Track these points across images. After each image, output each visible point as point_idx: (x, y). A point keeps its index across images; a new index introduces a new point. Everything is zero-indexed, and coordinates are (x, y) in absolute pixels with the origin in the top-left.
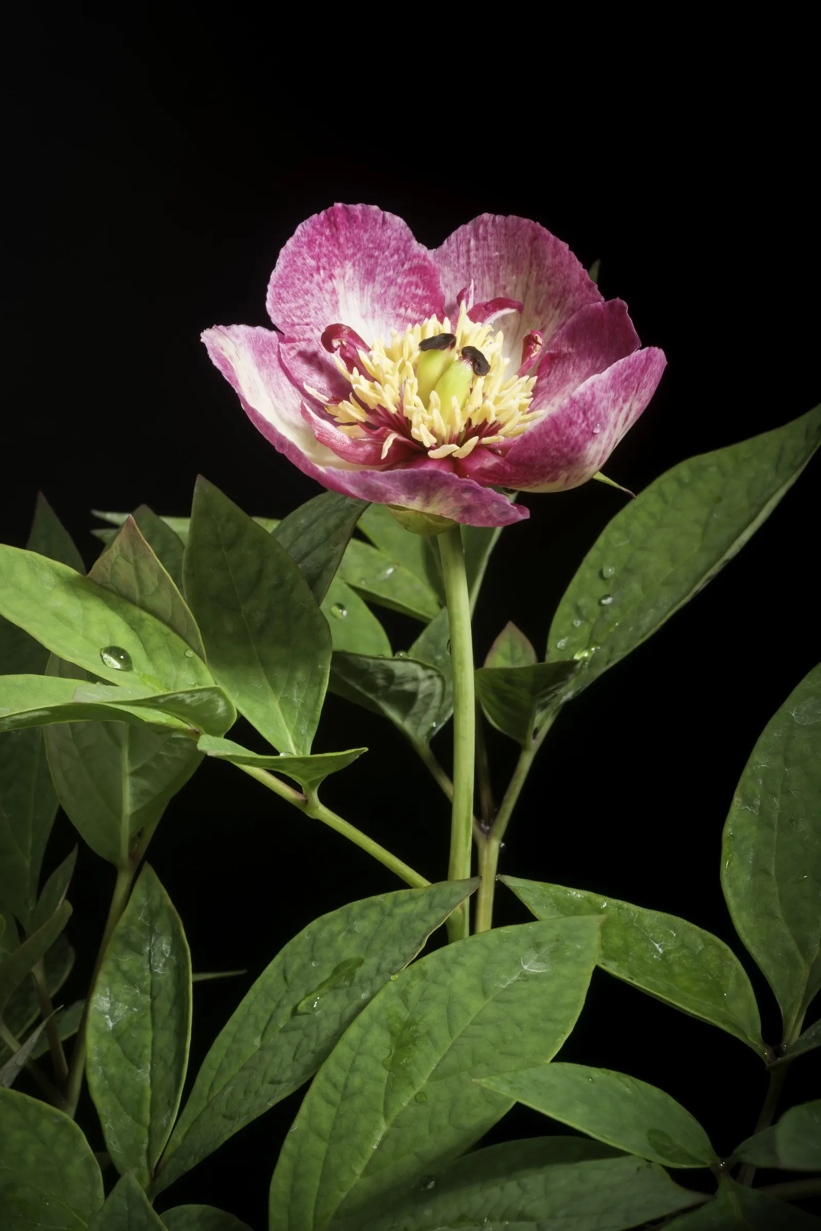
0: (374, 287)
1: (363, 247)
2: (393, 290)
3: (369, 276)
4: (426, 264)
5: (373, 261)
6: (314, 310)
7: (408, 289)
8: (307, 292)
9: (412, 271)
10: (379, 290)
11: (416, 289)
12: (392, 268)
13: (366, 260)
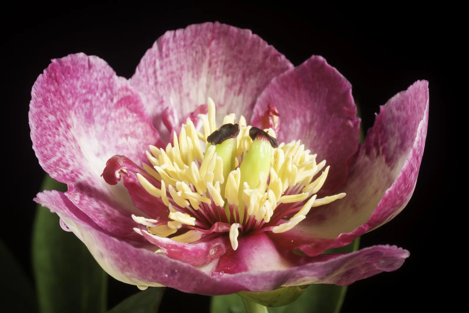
0: (95, 128)
1: (78, 95)
2: (111, 124)
3: (89, 119)
4: (129, 93)
5: (88, 104)
6: (70, 159)
7: (121, 121)
8: (59, 145)
9: (120, 103)
10: (100, 128)
11: (127, 118)
12: (104, 106)
13: (83, 105)
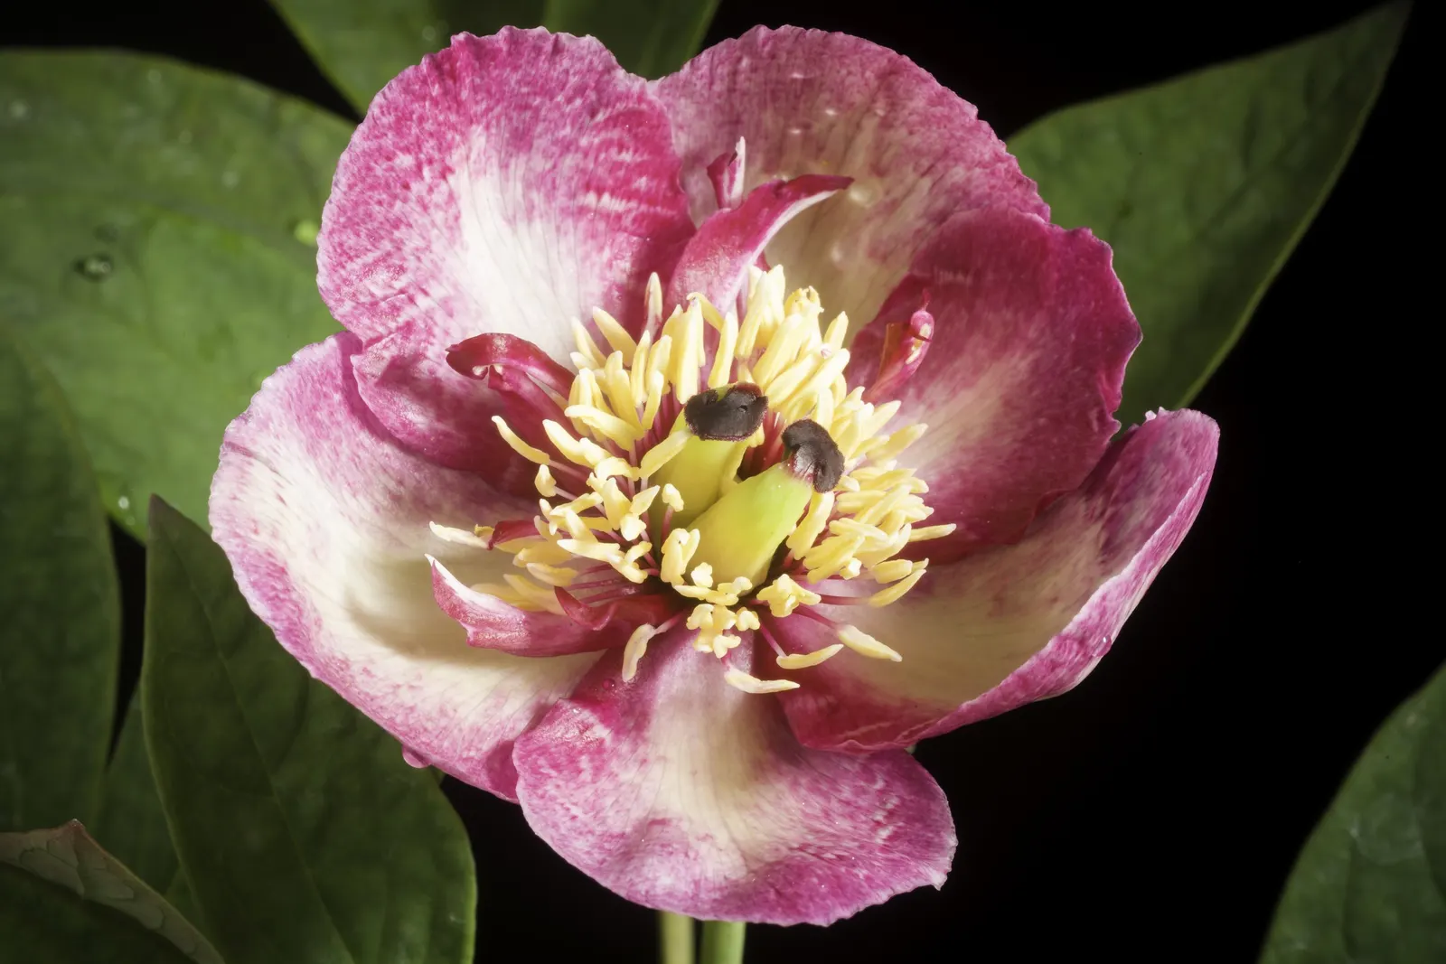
0: (529, 160)
1: (507, 95)
2: (569, 161)
3: (520, 140)
4: (644, 107)
5: (528, 115)
6: (414, 255)
7: (602, 156)
8: (396, 224)
9: (612, 122)
10: (540, 164)
11: (620, 152)
12: (568, 121)
13: (515, 115)
